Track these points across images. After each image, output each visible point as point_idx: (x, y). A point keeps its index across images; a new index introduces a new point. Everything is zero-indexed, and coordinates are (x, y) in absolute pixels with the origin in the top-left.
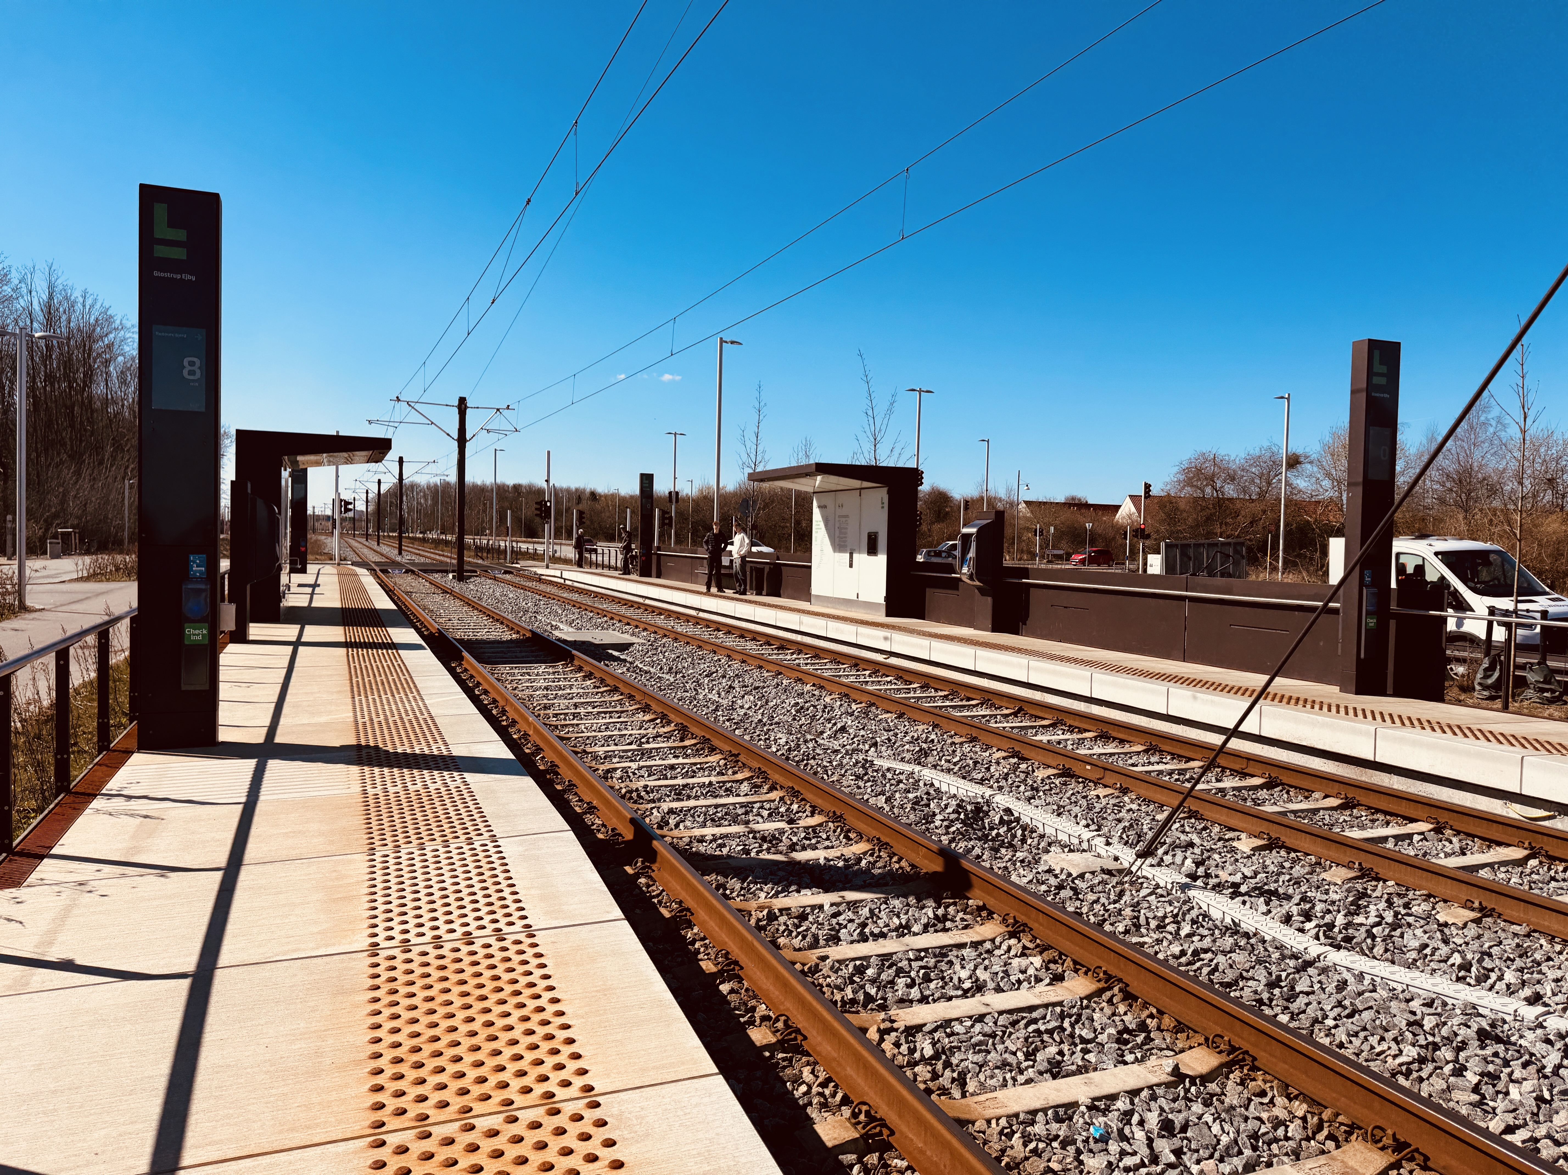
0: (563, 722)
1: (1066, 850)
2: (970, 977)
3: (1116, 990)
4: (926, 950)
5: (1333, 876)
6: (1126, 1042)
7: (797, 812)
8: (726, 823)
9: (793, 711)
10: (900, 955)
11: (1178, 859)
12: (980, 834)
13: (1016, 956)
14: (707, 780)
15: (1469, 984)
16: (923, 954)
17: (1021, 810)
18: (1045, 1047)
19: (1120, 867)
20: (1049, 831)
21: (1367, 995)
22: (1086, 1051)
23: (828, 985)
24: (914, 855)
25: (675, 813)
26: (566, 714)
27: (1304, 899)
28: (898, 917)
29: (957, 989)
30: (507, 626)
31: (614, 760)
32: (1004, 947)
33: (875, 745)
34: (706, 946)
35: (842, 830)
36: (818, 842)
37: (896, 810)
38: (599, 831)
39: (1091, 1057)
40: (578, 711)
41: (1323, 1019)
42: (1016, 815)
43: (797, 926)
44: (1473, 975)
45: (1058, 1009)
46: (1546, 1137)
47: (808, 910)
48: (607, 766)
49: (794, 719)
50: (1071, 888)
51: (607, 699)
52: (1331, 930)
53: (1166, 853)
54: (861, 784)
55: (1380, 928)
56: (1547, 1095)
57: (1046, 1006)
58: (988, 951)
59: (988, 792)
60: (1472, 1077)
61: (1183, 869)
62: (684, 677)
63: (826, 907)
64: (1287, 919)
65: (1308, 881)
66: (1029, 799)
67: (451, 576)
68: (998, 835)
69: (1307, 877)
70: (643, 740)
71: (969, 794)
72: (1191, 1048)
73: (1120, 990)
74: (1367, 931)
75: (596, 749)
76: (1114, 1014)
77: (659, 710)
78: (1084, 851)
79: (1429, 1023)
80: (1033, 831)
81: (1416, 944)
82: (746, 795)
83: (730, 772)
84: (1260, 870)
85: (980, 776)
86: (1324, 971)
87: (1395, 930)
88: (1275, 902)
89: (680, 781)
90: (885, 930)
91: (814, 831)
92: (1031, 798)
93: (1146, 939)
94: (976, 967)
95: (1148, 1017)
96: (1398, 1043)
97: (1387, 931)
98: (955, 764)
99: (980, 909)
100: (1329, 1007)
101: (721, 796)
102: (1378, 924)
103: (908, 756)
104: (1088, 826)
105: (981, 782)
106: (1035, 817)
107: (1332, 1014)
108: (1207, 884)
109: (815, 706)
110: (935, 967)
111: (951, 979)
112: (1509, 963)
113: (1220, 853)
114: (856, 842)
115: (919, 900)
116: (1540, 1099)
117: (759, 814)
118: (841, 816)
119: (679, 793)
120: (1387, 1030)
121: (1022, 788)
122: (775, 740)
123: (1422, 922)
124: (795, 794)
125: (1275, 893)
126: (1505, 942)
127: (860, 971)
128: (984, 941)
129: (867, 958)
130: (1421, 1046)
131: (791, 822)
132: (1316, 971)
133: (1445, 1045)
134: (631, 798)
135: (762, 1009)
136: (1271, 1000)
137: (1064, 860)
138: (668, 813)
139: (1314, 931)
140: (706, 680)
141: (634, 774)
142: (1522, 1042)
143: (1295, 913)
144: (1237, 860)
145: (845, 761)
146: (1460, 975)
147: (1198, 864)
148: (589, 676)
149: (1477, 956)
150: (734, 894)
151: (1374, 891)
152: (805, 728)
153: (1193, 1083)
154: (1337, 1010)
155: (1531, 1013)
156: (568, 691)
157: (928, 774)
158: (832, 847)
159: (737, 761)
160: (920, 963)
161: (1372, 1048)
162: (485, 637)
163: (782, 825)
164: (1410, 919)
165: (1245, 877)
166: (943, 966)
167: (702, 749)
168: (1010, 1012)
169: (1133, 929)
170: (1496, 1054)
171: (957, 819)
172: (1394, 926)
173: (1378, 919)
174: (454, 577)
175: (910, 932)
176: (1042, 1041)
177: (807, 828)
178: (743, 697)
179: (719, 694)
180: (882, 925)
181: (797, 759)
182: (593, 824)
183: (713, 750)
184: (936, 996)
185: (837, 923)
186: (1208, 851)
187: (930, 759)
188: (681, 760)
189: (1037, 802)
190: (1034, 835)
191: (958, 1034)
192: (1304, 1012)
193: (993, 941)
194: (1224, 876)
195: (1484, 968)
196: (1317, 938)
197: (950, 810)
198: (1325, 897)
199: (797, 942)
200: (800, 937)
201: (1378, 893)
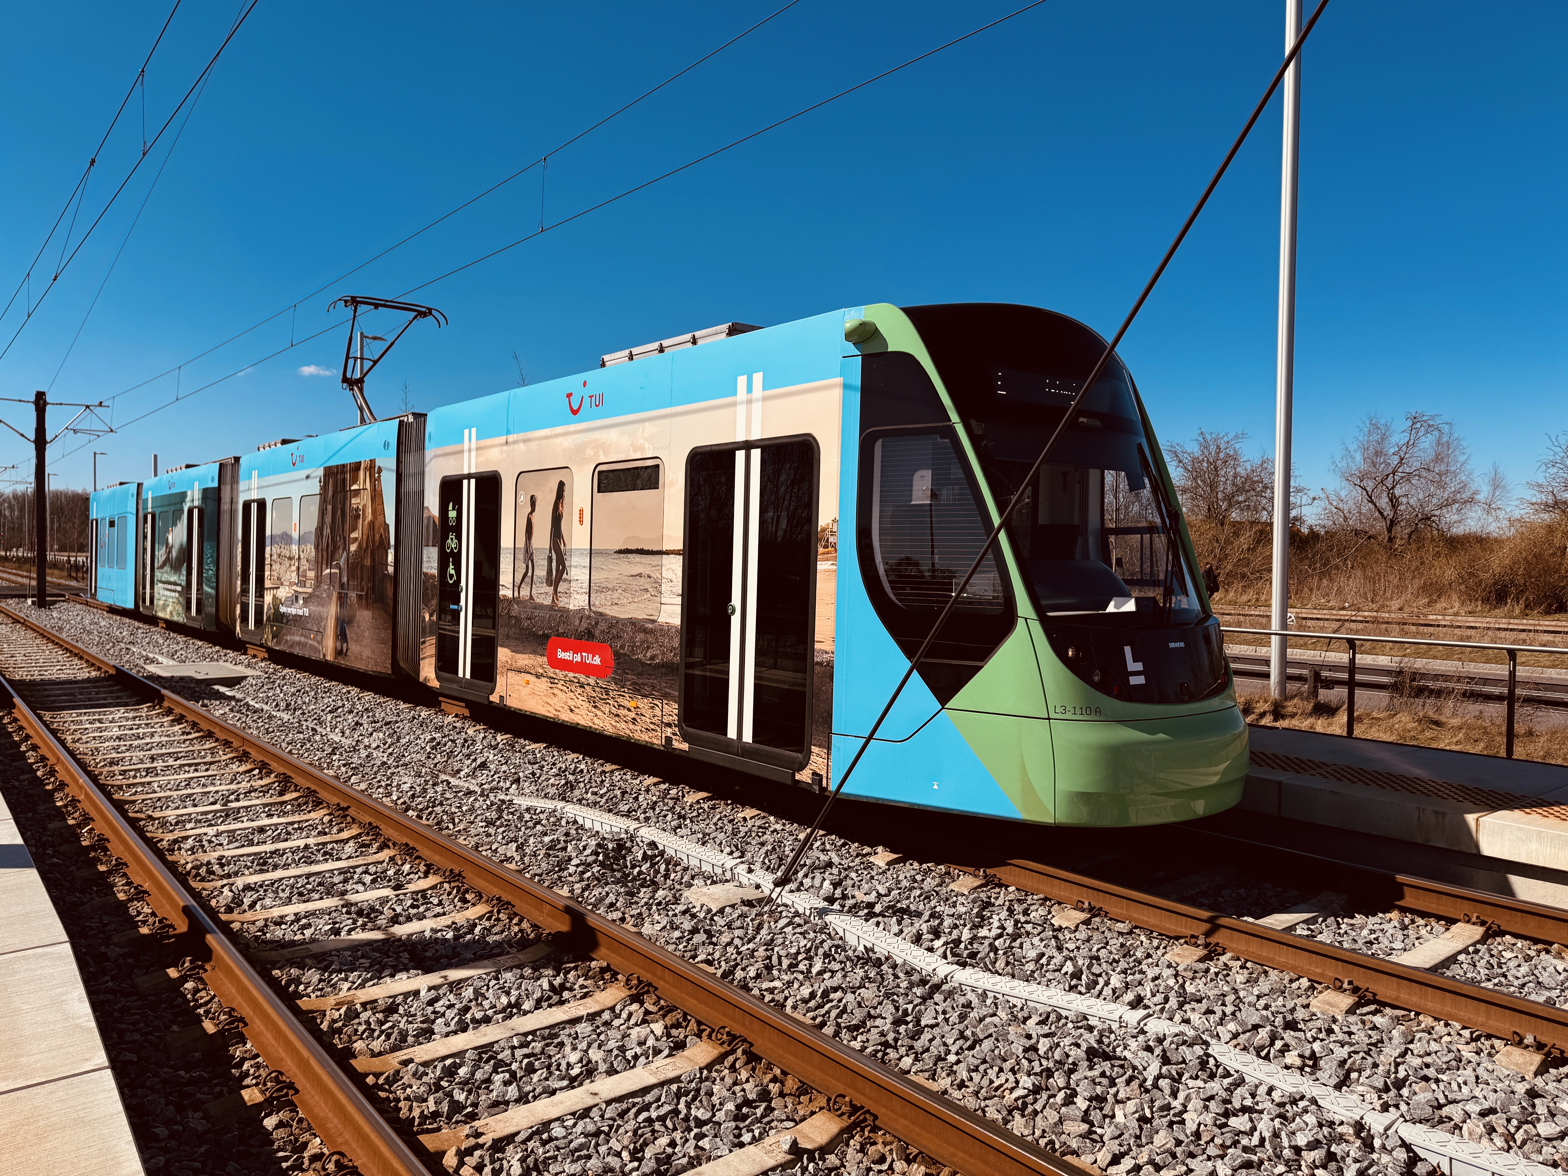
0: (131, 781)
1: (709, 882)
2: (581, 1061)
3: (739, 1052)
4: (533, 1033)
5: (961, 886)
6: (745, 1117)
7: (408, 874)
8: (317, 896)
9: (428, 749)
10: (502, 1044)
11: (817, 883)
12: (618, 875)
13: (636, 1025)
14: (301, 843)
15: (1080, 993)
16: (530, 1038)
17: (665, 843)
18: (656, 1139)
19: (761, 896)
20: (694, 862)
21: (988, 1020)
22: (700, 1137)
23: (408, 1098)
24: (537, 913)
25: (253, 889)
26: (138, 770)
27: (933, 916)
28: (508, 993)
29: (563, 1079)
30: (87, 661)
31: (188, 826)
32: (624, 1015)
33: (517, 781)
34: (258, 1066)
35: (458, 892)
36: (428, 909)
37: (527, 860)
38: (144, 922)
39: (705, 1143)
40: (155, 765)
41: (946, 1055)
42: (661, 848)
43: (381, 1023)
44: (1083, 983)
45: (674, 1087)
46: (1147, 1163)
47: (400, 999)
48: (177, 834)
49: (429, 757)
50: (706, 931)
51: (197, 747)
52: (957, 946)
53: (806, 876)
54: (492, 830)
55: (1001, 940)
56: (1148, 1114)
57: (662, 1084)
58: (607, 1024)
59: (633, 825)
60: (1081, 1103)
61: (822, 892)
62: (303, 714)
63: (423, 993)
64: (917, 939)
65: (937, 893)
66: (675, 830)
67: (29, 601)
68: (640, 873)
69: (937, 889)
70: (232, 797)
71: (614, 829)
72: (813, 1113)
73: (744, 1052)
74: (991, 945)
75: (168, 812)
76: (735, 1083)
77: (259, 758)
78: (727, 881)
79: (1043, 1046)
80: (677, 864)
81: (1033, 954)
82: (349, 858)
83: (335, 830)
84: (893, 886)
85: (626, 808)
86: (950, 994)
87: (1015, 940)
88: (907, 921)
89: (268, 847)
90: (490, 1013)
91: (424, 897)
92: (677, 828)
93: (777, 984)
94: (589, 1046)
95: (771, 1081)
96: (1014, 1073)
97: (1008, 942)
98: (602, 796)
99: (603, 970)
100: (952, 1041)
101: (318, 862)
102: (1000, 936)
103: (552, 791)
104: (731, 853)
105: (628, 815)
106: (679, 848)
107: (954, 1049)
108: (843, 906)
109: (453, 741)
110: (542, 1053)
111: (559, 1065)
112: (1115, 964)
113: (857, 871)
114: (474, 905)
115: (535, 969)
116: (1143, 1120)
117: (360, 882)
118: (459, 875)
119: (263, 863)
120: (1005, 1060)
121: (669, 818)
122: (399, 785)
123: (1040, 929)
124: (409, 851)
125: (906, 911)
126: (1111, 942)
127: (450, 1072)
128: (603, 1011)
129: (461, 1054)
130: (1036, 1074)
131: (397, 887)
132: (942, 997)
133: (1057, 1070)
134: (198, 874)
135: (315, 1145)
136: (896, 1040)
137: (705, 894)
138: (243, 890)
139: (942, 950)
140: (329, 717)
141: (210, 842)
142: (1126, 1053)
143: (925, 931)
144: (872, 878)
145: (477, 805)
146: (1073, 983)
147: (835, 885)
148: (179, 720)
149: (1087, 962)
150: (310, 989)
151: (997, 898)
152: (439, 766)
153: (811, 1159)
154: (960, 1043)
155: (1133, 1017)
156: (148, 740)
157: (571, 810)
158: (444, 914)
159: (345, 816)
160: (526, 1051)
161: (991, 1082)
162: (53, 677)
163: (387, 892)
164: (1029, 927)
165: (879, 895)
166: (552, 1050)
167: (306, 803)
168: (619, 1099)
169: (765, 972)
170: (1103, 1074)
171: (595, 861)
172: (1015, 937)
173: (999, 931)
174: (33, 603)
175: (519, 1010)
176: (653, 1131)
177: (417, 893)
178: (371, 734)
179: (343, 733)
180: (487, 1007)
181: (420, 807)
182: (139, 913)
183: (318, 804)
184: (537, 1091)
185: (434, 1012)
186: (846, 869)
187: (577, 792)
188: (275, 820)
189: (682, 832)
190: (678, 868)
191: (557, 1139)
192: (927, 1050)
193: (612, 1009)
194: (860, 896)
195: (1093, 974)
196: (945, 957)
197: (588, 852)
198: (953, 910)
199: (377, 1045)
200: (383, 1037)
201: (1000, 902)
